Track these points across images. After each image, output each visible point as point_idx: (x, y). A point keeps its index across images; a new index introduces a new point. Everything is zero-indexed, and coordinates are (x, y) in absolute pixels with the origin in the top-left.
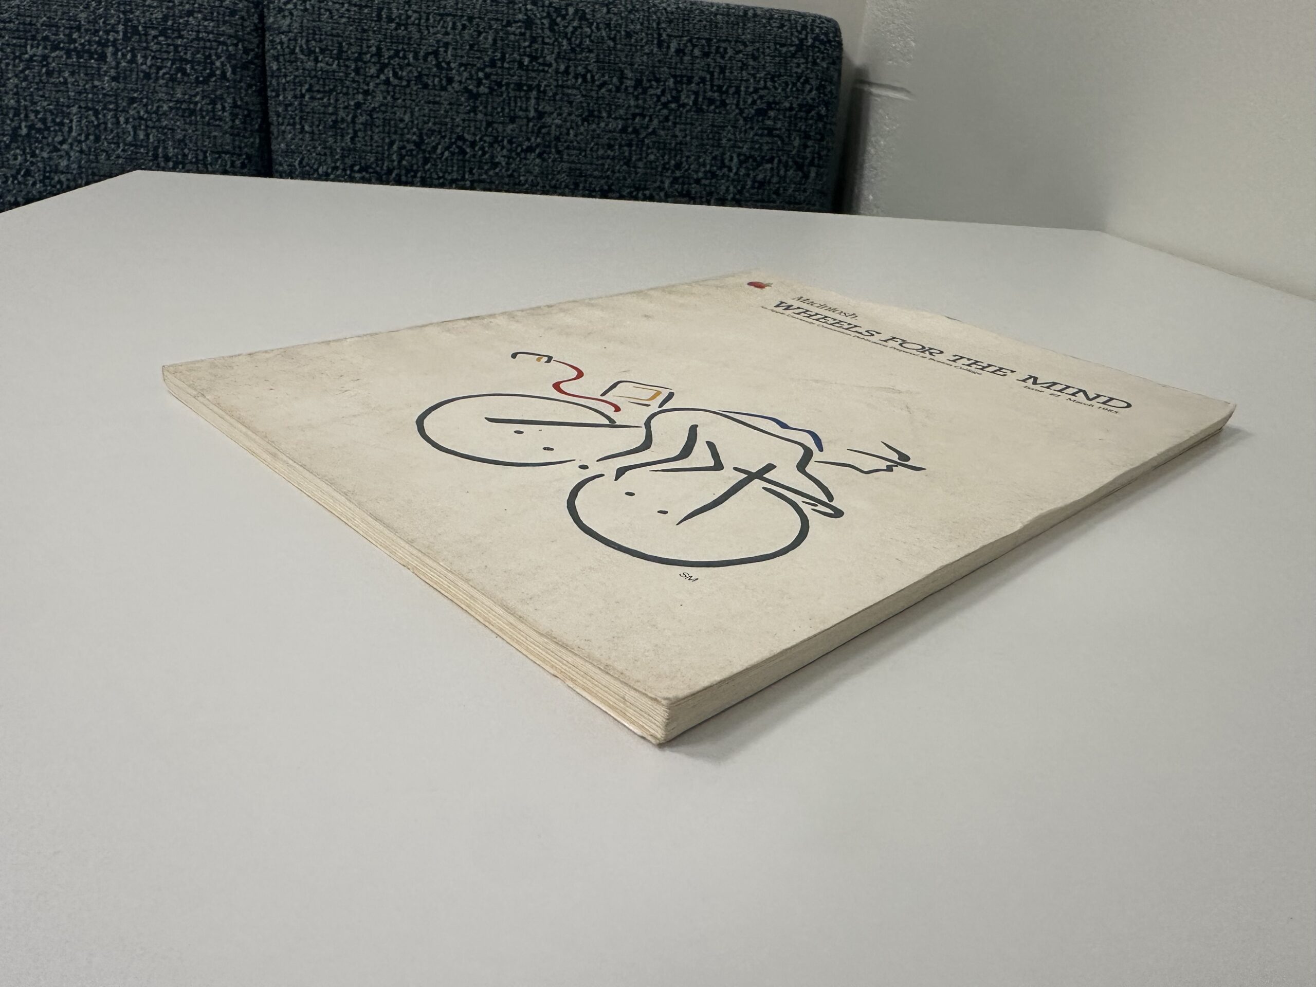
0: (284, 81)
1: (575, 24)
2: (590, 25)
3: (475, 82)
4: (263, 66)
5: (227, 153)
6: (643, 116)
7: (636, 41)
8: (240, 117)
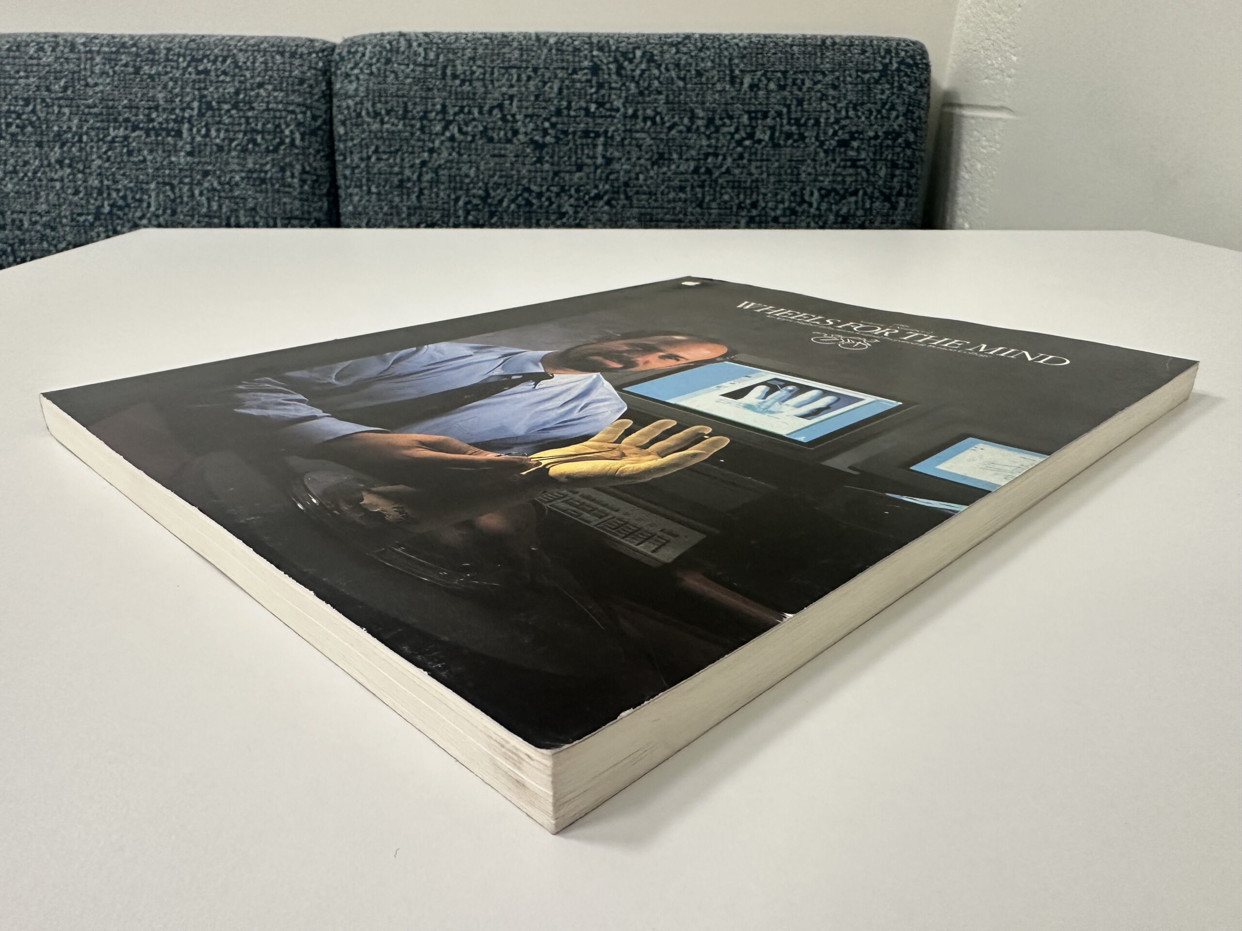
0: (350, 144)
1: (643, 66)
2: (659, 67)
3: (541, 134)
4: (331, 132)
5: (296, 218)
6: (716, 155)
7: (708, 79)
8: (309, 182)
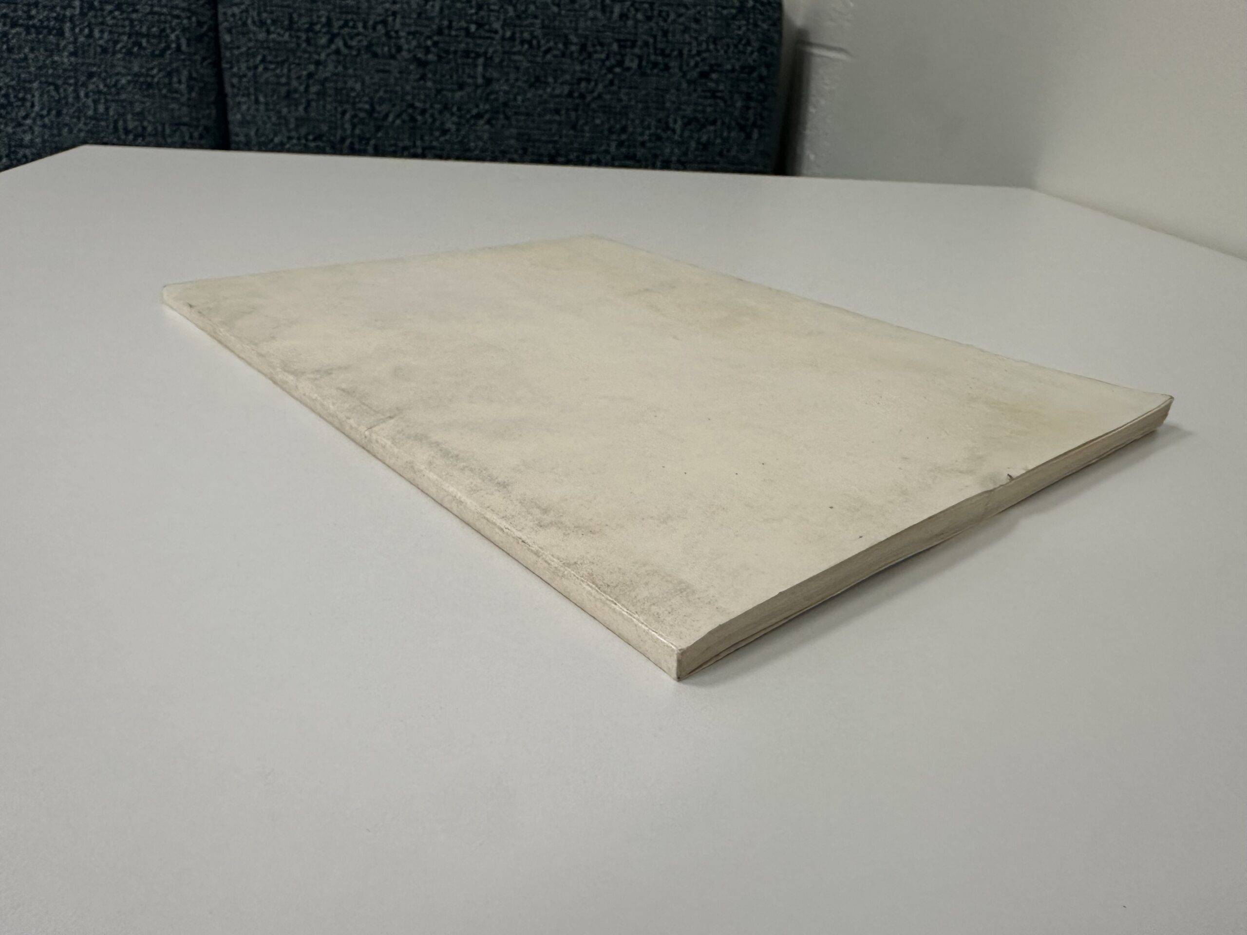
0: (236, 52)
3: (424, 51)
4: (217, 38)
5: (185, 124)
6: (588, 81)
8: (197, 89)
